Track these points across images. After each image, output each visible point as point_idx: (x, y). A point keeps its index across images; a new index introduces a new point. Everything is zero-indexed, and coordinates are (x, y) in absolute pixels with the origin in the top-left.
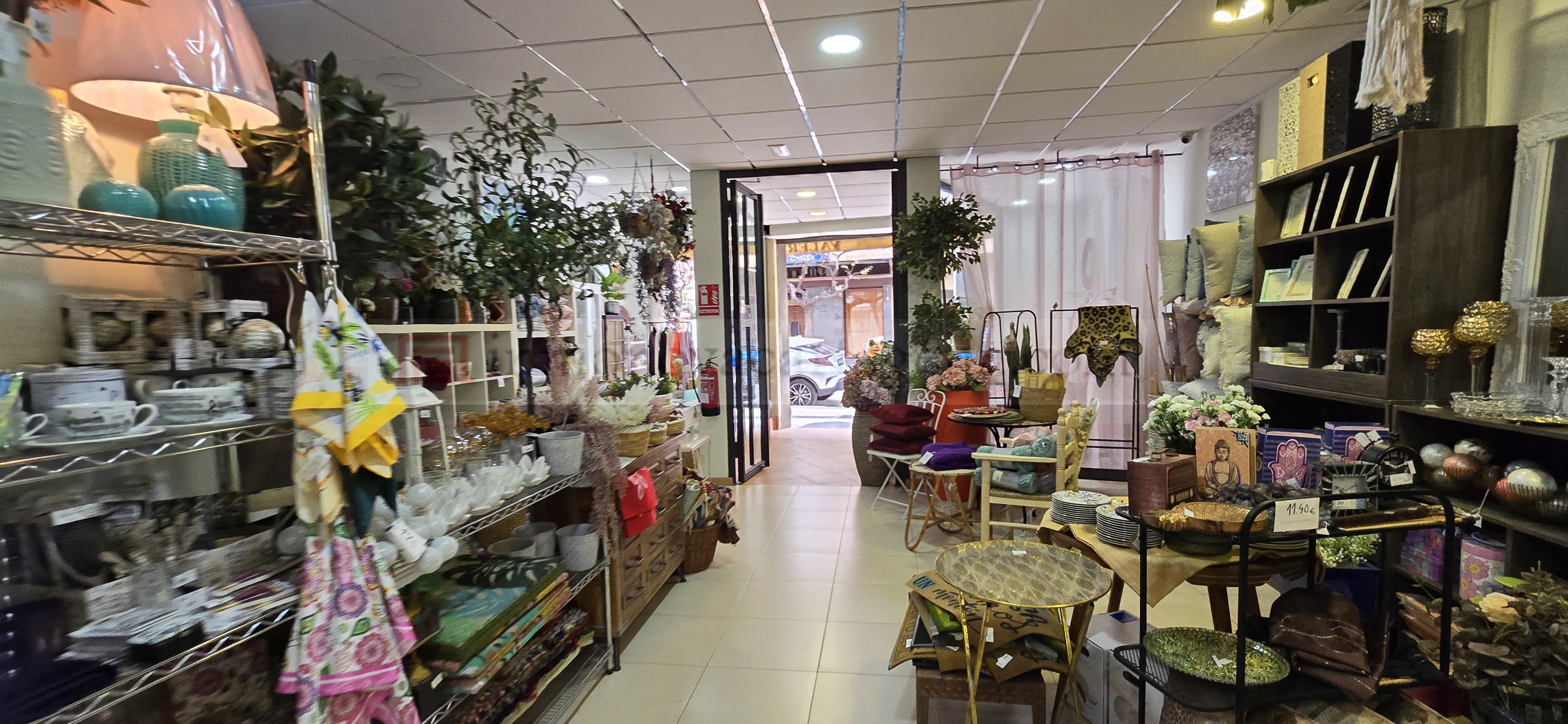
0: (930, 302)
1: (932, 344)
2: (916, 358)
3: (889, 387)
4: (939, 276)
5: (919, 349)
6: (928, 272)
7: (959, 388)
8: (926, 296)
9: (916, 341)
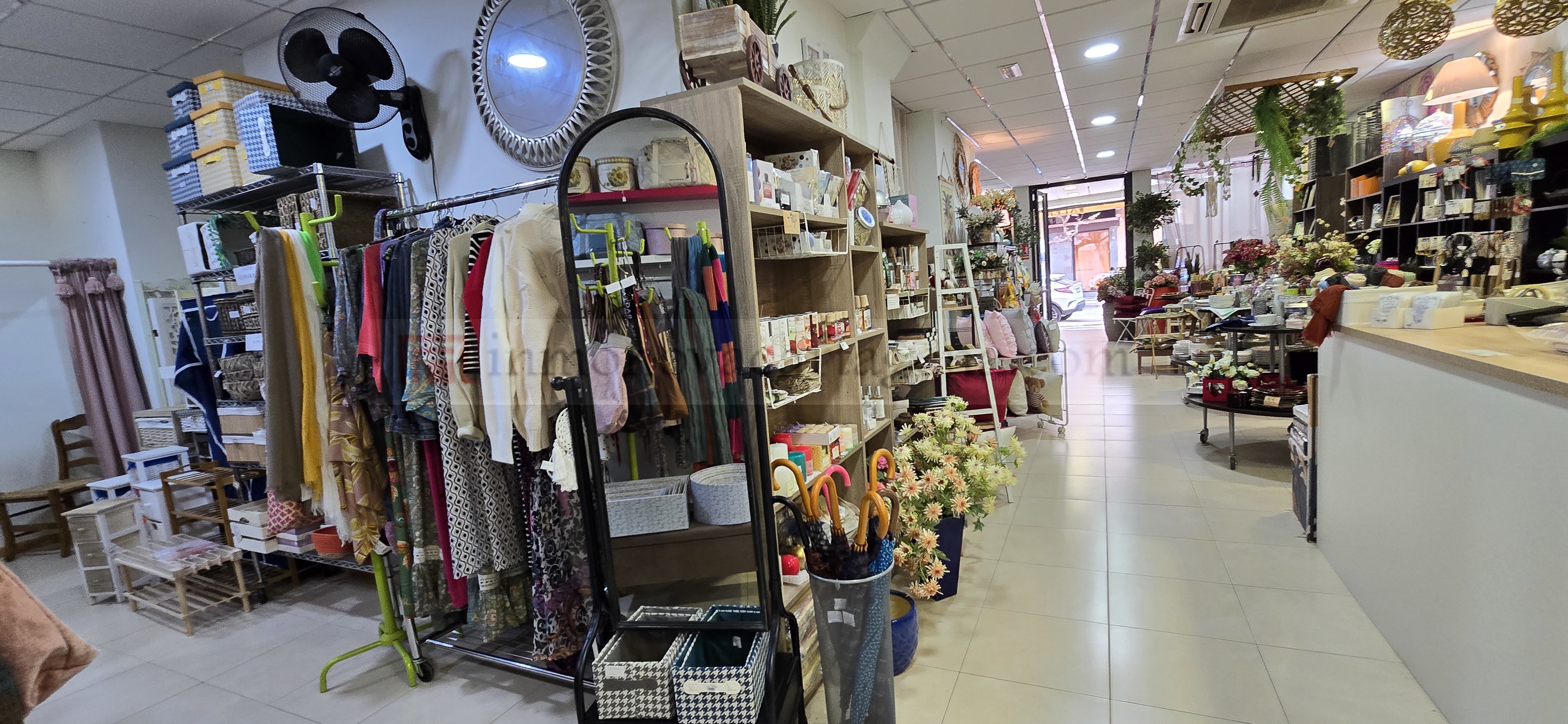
0: (1146, 244)
1: (1147, 266)
2: (1138, 274)
3: (1123, 290)
4: (1150, 231)
5: (1140, 269)
6: (1144, 230)
7: (1161, 286)
8: (1144, 242)
9: (1138, 265)
